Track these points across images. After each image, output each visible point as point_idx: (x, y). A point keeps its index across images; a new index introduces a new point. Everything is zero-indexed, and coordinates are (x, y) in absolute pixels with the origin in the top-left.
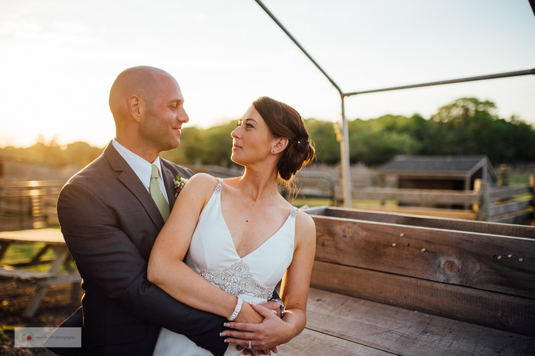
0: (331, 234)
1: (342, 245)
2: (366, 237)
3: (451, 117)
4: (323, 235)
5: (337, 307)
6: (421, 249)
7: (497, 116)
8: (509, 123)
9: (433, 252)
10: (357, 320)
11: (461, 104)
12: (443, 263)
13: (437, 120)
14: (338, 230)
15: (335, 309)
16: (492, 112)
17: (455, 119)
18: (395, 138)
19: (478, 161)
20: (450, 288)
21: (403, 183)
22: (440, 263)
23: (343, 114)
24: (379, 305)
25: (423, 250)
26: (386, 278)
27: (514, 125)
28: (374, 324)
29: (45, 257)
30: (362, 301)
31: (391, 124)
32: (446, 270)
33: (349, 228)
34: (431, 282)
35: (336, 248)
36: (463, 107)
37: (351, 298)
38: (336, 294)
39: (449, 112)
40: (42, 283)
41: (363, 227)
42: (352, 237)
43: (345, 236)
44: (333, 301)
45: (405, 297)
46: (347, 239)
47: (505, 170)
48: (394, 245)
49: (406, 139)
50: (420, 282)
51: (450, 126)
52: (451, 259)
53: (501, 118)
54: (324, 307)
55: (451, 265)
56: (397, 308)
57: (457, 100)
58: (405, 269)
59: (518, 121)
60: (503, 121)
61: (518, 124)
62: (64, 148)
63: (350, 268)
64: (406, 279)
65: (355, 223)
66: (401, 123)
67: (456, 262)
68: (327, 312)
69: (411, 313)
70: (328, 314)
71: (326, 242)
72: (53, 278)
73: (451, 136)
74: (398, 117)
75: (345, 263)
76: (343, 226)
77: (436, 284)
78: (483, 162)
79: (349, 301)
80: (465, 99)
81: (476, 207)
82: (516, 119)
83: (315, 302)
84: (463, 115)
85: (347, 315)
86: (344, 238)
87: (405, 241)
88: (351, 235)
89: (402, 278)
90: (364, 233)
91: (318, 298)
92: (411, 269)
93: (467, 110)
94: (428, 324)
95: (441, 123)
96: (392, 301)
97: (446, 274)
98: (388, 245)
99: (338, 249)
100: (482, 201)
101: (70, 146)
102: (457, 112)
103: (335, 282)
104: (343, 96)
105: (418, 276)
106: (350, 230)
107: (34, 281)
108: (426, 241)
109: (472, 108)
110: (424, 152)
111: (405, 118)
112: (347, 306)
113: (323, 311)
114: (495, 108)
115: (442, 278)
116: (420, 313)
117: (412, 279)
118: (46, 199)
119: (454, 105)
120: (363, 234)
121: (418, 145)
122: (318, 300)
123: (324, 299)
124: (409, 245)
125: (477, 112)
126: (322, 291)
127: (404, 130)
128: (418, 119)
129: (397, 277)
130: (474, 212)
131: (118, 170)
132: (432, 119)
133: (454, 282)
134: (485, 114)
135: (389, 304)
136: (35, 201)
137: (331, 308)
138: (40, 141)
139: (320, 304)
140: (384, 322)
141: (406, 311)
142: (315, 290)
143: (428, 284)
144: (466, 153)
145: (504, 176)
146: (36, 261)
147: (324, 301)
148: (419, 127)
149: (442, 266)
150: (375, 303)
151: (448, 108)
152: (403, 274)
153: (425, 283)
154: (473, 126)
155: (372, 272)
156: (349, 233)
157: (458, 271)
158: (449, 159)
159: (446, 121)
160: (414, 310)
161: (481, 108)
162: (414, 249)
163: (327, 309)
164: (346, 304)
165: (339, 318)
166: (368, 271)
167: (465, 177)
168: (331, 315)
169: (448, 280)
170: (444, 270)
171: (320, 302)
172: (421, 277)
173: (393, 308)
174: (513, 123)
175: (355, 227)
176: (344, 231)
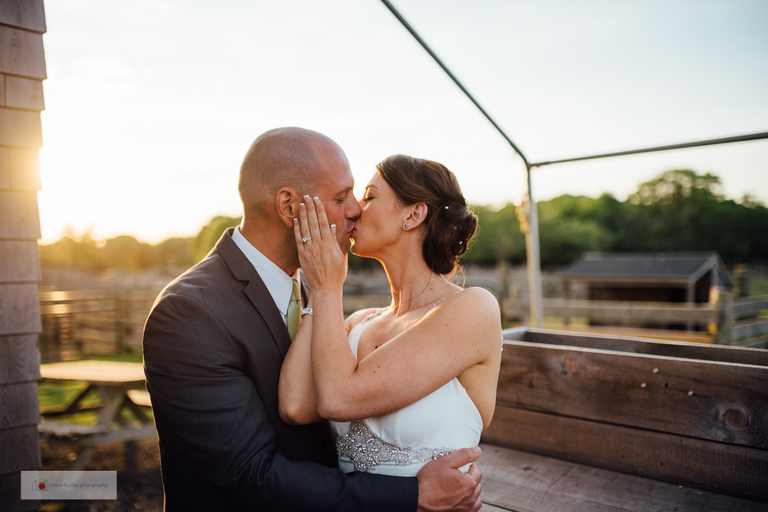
0: (543, 369)
1: (560, 386)
2: (599, 373)
3: (656, 197)
4: (531, 371)
5: (556, 479)
6: (687, 392)
7: (722, 196)
8: (740, 206)
9: (705, 397)
10: (590, 499)
11: (671, 179)
12: (722, 413)
13: (636, 202)
14: (554, 363)
15: (555, 482)
16: (716, 190)
17: (662, 200)
18: (576, 228)
19: (704, 261)
20: (733, 450)
21: (596, 292)
22: (717, 412)
23: (529, 193)
24: (622, 476)
25: (691, 393)
26: (631, 435)
27: (749, 210)
28: (618, 506)
29: (87, 403)
30: (594, 470)
31: (571, 209)
32: (727, 423)
33: (571, 360)
34: (703, 442)
35: (551, 390)
36: (673, 182)
37: (577, 466)
38: (553, 460)
39: (654, 190)
40: (85, 442)
41: (593, 358)
42: (576, 374)
43: (566, 373)
44: (549, 470)
45: (662, 464)
46: (569, 376)
47: (743, 274)
48: (644, 385)
49: (592, 229)
50: (685, 441)
51: (656, 210)
52: (735, 407)
53: (728, 198)
54: (537, 479)
55: (734, 415)
56: (650, 481)
57: (665, 173)
58: (662, 421)
59: (753, 203)
60: (732, 203)
61: (753, 207)
62: (101, 245)
63: (573, 420)
64: (663, 436)
65: (580, 353)
66: (585, 207)
67: (743, 410)
68: (543, 487)
69: (674, 488)
70: (545, 489)
71: (535, 382)
72: (103, 434)
73: (657, 225)
74: (579, 198)
75: (566, 412)
76: (562, 358)
77: (711, 446)
78: (712, 262)
79: (574, 469)
80: (677, 172)
81: (713, 328)
82: (750, 200)
83: (522, 472)
84: (674, 195)
85: (574, 492)
86: (564, 376)
87: (661, 380)
88: (574, 370)
89: (657, 435)
90: (596, 368)
91: (525, 466)
92: (670, 422)
93: (679, 187)
94: (703, 505)
95: (642, 207)
96: (640, 469)
97: (727, 430)
98: (635, 386)
99: (554, 393)
100: (721, 318)
101: (110, 242)
102: (665, 190)
103: (550, 441)
104: (529, 166)
105: (682, 433)
106: (573, 364)
107: (75, 439)
108: (695, 380)
109: (686, 183)
110: (618, 248)
111: (590, 199)
112: (572, 477)
113: (535, 486)
114: (720, 184)
115: (721, 435)
116: (686, 489)
117: (673, 437)
118: (80, 317)
119: (661, 180)
120: (593, 369)
121: (610, 238)
122: (526, 469)
123: (534, 467)
124: (667, 385)
125: (694, 189)
126: (529, 455)
127: (589, 216)
128: (609, 201)
129: (648, 434)
130: (709, 335)
131: (242, 279)
132: (628, 201)
133: (741, 442)
134: (706, 193)
135: (636, 474)
136: (64, 320)
137: (548, 481)
138: (66, 235)
139: (530, 476)
140: (633, 503)
141: (665, 485)
142: (519, 453)
143: (699, 444)
144: (679, 248)
145: (743, 281)
146: (74, 409)
147: (535, 470)
148: (610, 212)
149: (721, 417)
150: (615, 474)
151: (653, 184)
152: (659, 428)
153: (693, 442)
154: (688, 211)
155: (608, 427)
156: (572, 367)
157: (747, 425)
158: (662, 259)
159: (649, 203)
160: (677, 484)
161: (700, 185)
162: (675, 392)
163: (542, 481)
164: (570, 474)
165: (563, 496)
166: (602, 426)
167: (687, 284)
168: (550, 491)
169: (730, 439)
170: (724, 423)
171: (529, 472)
172: (687, 434)
173: (643, 481)
174: (746, 206)
175: (580, 359)
176: (563, 365)
